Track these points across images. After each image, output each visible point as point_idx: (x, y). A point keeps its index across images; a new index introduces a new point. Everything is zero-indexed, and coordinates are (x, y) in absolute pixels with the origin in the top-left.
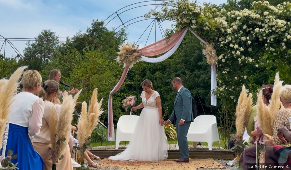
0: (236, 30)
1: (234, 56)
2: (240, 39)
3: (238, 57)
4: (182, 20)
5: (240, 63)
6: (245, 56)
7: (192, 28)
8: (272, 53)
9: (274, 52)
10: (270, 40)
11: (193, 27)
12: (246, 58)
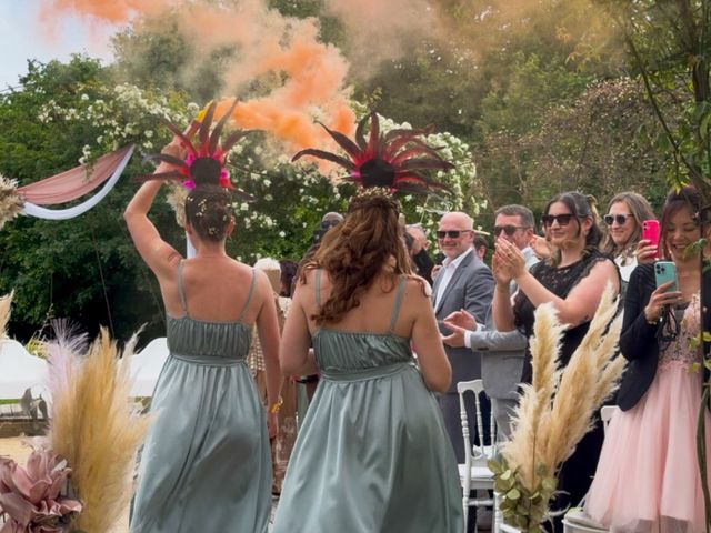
0: (239, 156)
1: (237, 211)
2: (249, 176)
3: (245, 214)
4: (123, 130)
5: (248, 227)
6: (259, 212)
7: (144, 148)
8: (313, 207)
9: (317, 206)
10: (310, 182)
11: (148, 145)
12: (260, 218)
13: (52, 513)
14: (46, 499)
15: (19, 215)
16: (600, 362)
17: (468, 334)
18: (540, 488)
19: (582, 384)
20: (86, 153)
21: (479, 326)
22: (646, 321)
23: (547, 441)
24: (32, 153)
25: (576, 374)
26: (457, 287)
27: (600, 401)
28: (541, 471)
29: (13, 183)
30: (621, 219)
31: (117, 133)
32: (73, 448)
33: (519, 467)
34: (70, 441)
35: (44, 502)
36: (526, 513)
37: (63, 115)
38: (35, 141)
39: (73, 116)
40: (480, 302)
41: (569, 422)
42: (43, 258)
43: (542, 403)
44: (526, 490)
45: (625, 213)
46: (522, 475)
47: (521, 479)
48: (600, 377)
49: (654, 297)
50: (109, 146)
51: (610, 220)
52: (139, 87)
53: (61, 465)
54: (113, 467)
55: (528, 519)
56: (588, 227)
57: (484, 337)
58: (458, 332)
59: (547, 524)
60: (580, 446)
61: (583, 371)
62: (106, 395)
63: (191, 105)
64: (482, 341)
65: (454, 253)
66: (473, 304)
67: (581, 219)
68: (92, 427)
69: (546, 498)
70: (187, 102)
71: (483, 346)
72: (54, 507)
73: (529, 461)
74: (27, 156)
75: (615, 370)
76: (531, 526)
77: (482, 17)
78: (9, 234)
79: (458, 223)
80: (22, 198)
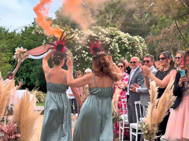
1: (83, 57)
2: (86, 47)
3: (85, 57)
5: (86, 60)
12: (89, 58)
13: (12, 137)
14: (11, 133)
15: (27, 58)
16: (169, 96)
17: (137, 89)
18: (153, 130)
19: (164, 102)
20: (44, 42)
21: (140, 87)
22: (179, 86)
23: (155, 118)
24: (35, 42)
25: (163, 100)
26: (135, 76)
27: (170, 107)
28: (153, 125)
29: (26, 50)
30: (179, 58)
31: (52, 37)
32: (18, 120)
33: (148, 125)
34: (18, 118)
35: (11, 134)
36: (150, 137)
37: (38, 32)
38: (36, 39)
39: (41, 32)
40: (141, 80)
41: (161, 112)
42: (37, 69)
43: (153, 107)
44: (150, 130)
45: (180, 56)
46: (149, 127)
47: (148, 128)
48: (170, 100)
49: (180, 79)
50: (50, 40)
51: (176, 58)
52: (58, 25)
53: (15, 125)
54: (29, 125)
55: (150, 138)
56: (170, 61)
57: (141, 90)
58: (135, 88)
59: (155, 140)
60: (164, 119)
61: (165, 99)
62: (27, 106)
63: (71, 29)
64: (140, 91)
65: (134, 67)
66: (139, 81)
67: (167, 59)
68: (23, 114)
69: (155, 133)
70: (70, 28)
71: (141, 92)
72: (13, 136)
73: (150, 123)
74: (33, 43)
75: (173, 99)
76: (151, 140)
77: (151, 5)
78: (29, 63)
79: (136, 59)
80: (28, 53)
